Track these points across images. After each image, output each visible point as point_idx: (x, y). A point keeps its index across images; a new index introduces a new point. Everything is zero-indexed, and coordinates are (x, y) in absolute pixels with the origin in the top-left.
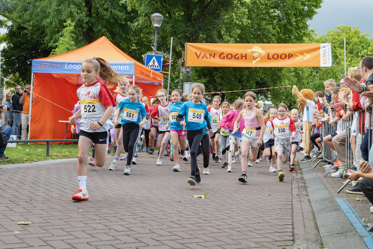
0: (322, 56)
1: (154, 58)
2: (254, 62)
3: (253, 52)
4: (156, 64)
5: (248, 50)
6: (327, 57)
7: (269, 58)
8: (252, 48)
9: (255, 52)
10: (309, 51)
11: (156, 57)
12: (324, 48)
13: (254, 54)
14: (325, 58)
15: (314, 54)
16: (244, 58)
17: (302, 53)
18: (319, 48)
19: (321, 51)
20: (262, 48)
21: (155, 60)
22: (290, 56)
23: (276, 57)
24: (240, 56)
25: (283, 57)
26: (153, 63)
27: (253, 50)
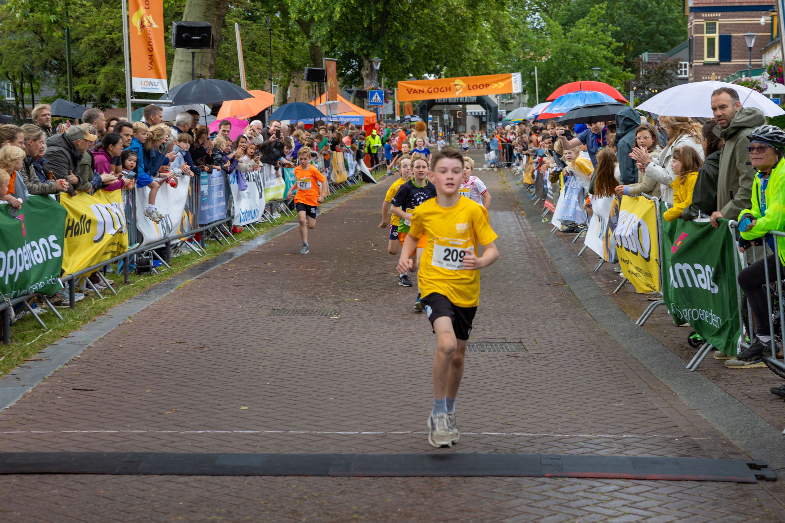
0: (513, 83)
1: (377, 93)
2: (457, 93)
3: (455, 85)
4: (379, 98)
5: (452, 84)
6: (518, 83)
7: (469, 89)
8: (454, 81)
9: (457, 85)
10: (501, 81)
11: (378, 93)
12: (515, 77)
14: (516, 86)
15: (507, 82)
16: (448, 91)
17: (496, 82)
18: (511, 77)
19: (513, 79)
20: (464, 81)
21: (378, 95)
22: (487, 85)
23: (475, 87)
24: (445, 89)
25: (481, 87)
26: (376, 98)
27: (456, 83)
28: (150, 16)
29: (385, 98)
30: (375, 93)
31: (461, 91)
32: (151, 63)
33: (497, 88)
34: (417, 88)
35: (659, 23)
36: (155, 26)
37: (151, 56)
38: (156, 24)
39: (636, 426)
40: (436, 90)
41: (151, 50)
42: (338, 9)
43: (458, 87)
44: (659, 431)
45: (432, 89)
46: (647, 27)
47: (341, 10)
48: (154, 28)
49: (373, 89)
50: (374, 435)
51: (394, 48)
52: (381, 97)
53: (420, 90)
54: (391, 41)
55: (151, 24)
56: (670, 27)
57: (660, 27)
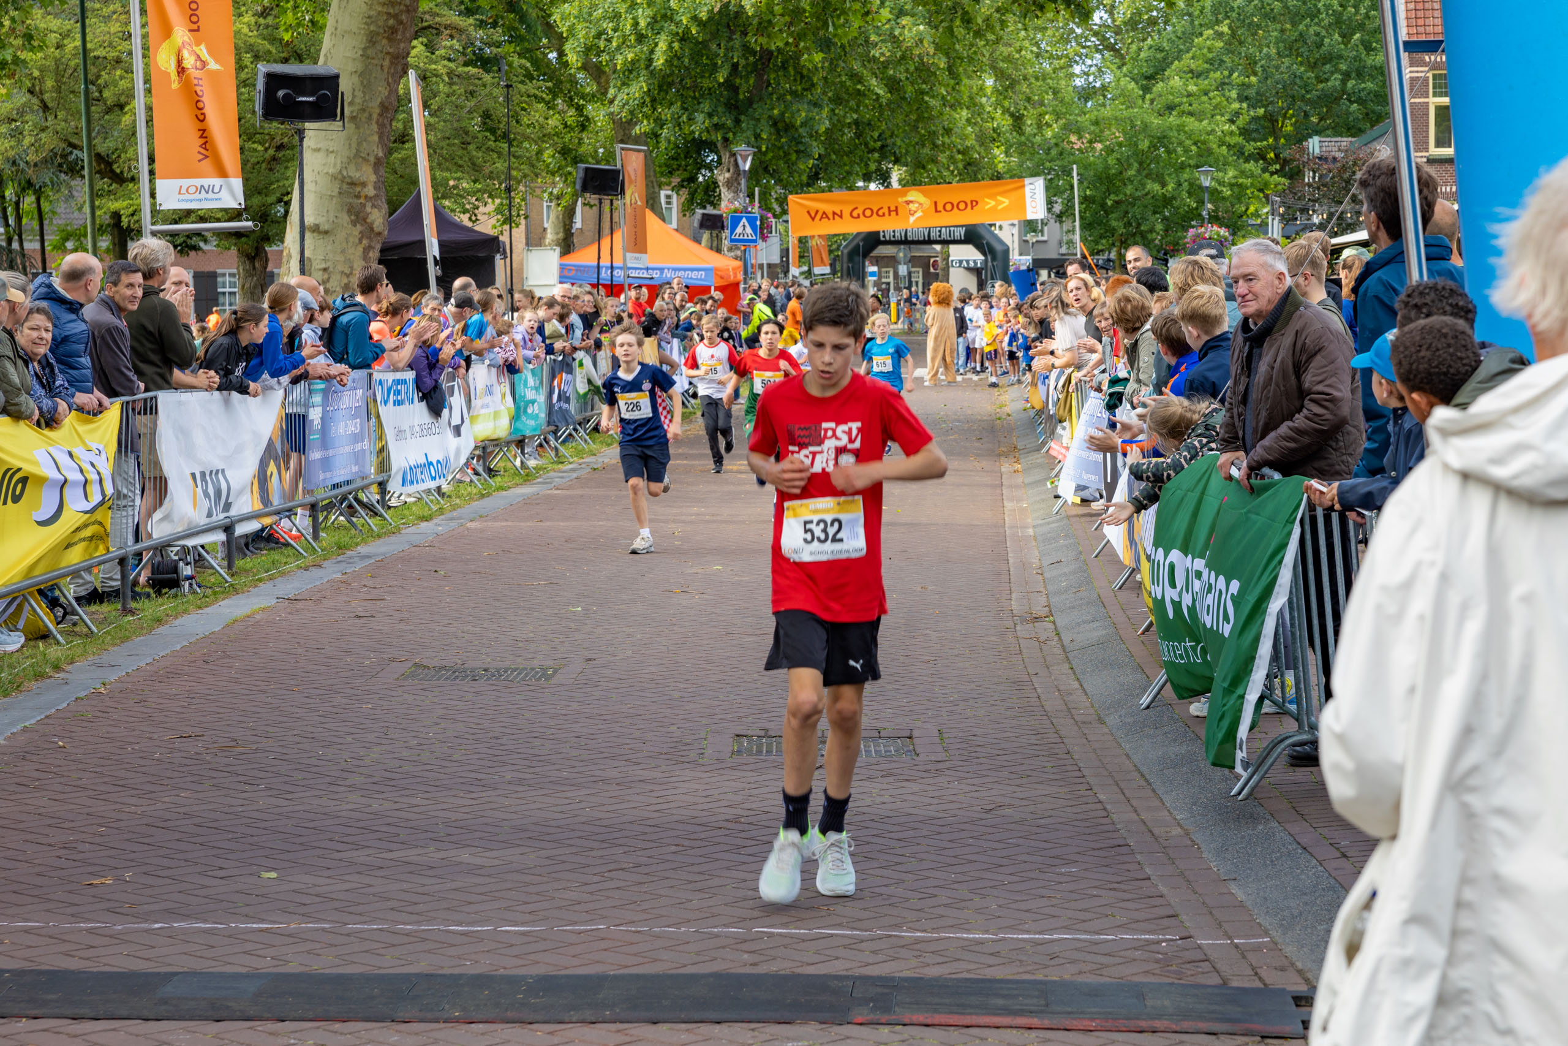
1: (744, 220)
2: (912, 219)
3: (908, 203)
4: (749, 230)
5: (900, 200)
6: (1037, 200)
7: (937, 211)
9: (911, 202)
10: (1003, 194)
12: (1032, 187)
13: (911, 205)
14: (1034, 204)
16: (893, 214)
18: (1024, 186)
19: (1028, 189)
20: (925, 194)
21: (747, 224)
22: (974, 203)
23: (949, 207)
24: (886, 210)
25: (962, 206)
26: (744, 230)
27: (909, 198)
28: (203, 47)
29: (761, 229)
30: (740, 219)
31: (919, 214)
32: (204, 146)
33: (994, 208)
34: (829, 208)
35: (1347, 76)
36: (213, 65)
37: (204, 131)
38: (217, 61)
39: (1087, 916)
40: (868, 213)
41: (201, 118)
42: (662, 46)
43: (913, 207)
44: (1134, 926)
45: (860, 211)
46: (1321, 86)
47: (670, 47)
48: (212, 73)
49: (736, 211)
50: (524, 934)
51: (781, 126)
52: (753, 228)
53: (834, 213)
54: (776, 112)
55: (204, 63)
56: (1370, 85)
57: (1350, 84)
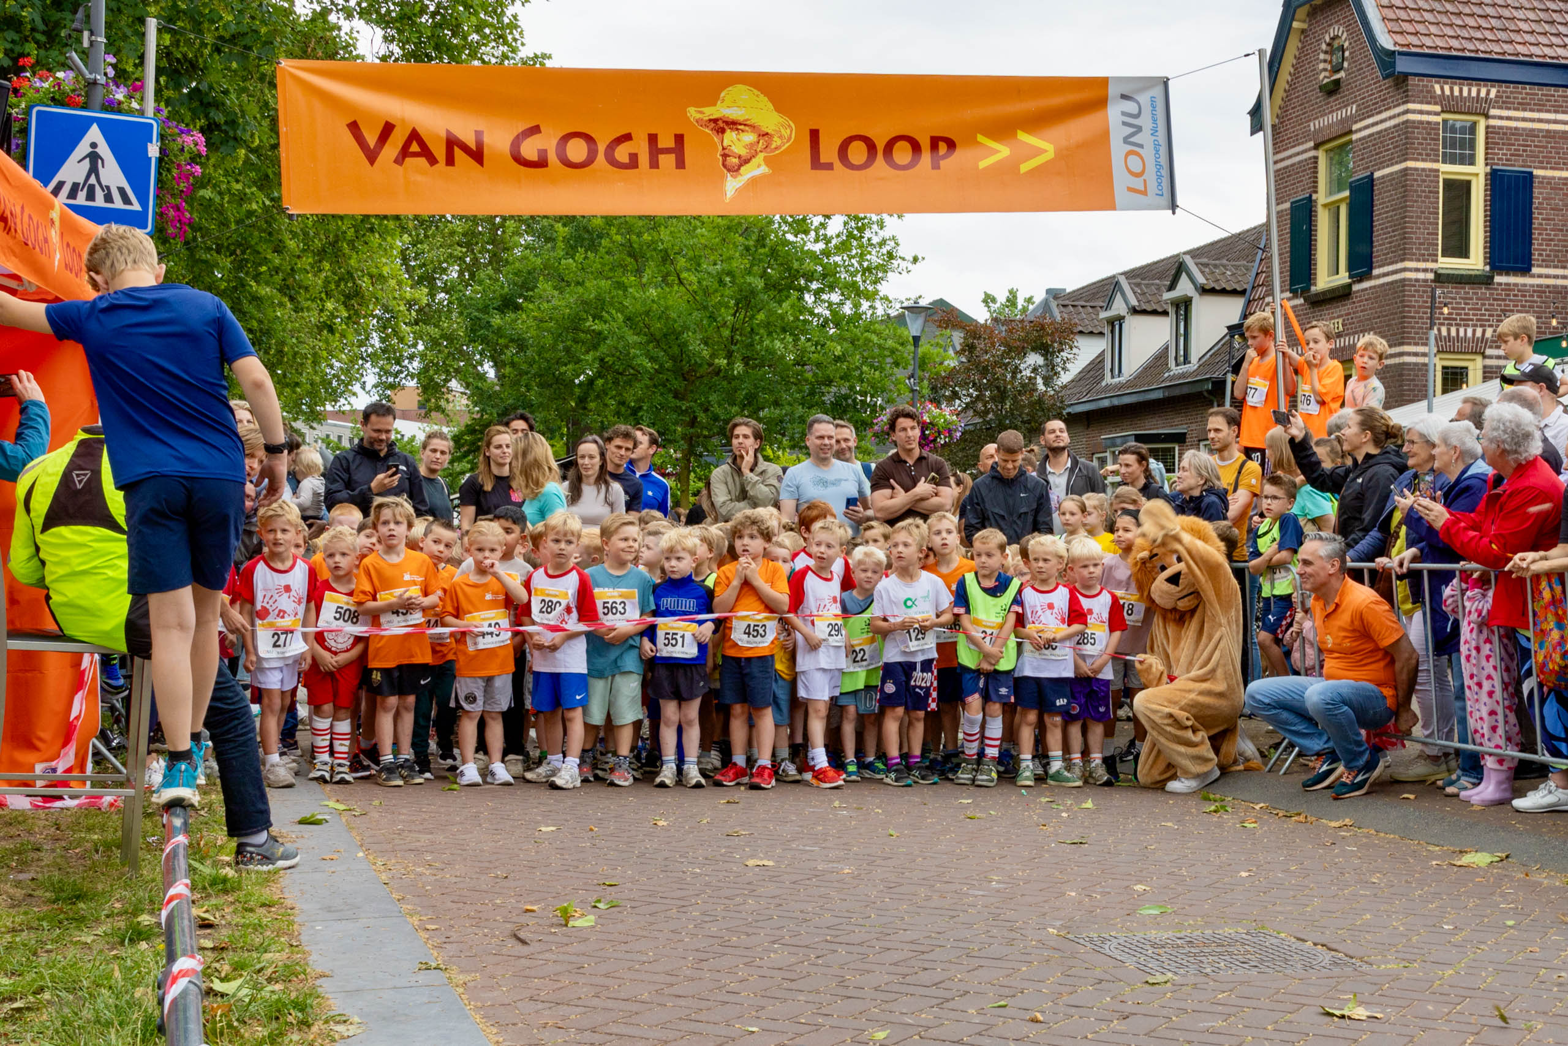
0: (1117, 148)
2: (732, 185)
3: (721, 126)
7: (817, 163)
9: (732, 124)
11: (108, 130)
13: (732, 134)
15: (1074, 133)
16: (667, 161)
17: (1001, 128)
19: (1115, 114)
23: (857, 151)
24: (641, 147)
30: (83, 126)
31: (758, 169)
34: (432, 121)
40: (577, 150)
43: (736, 141)
45: (547, 141)
53: (452, 143)
